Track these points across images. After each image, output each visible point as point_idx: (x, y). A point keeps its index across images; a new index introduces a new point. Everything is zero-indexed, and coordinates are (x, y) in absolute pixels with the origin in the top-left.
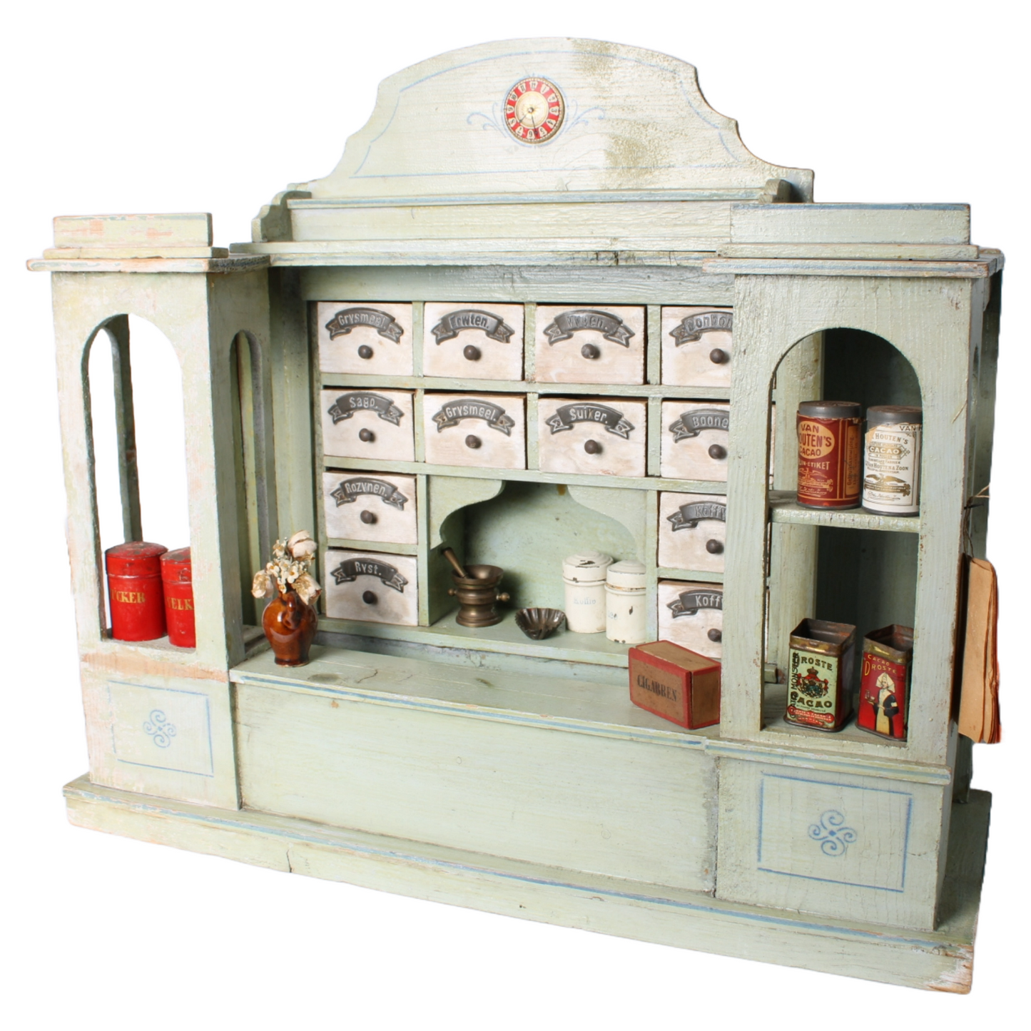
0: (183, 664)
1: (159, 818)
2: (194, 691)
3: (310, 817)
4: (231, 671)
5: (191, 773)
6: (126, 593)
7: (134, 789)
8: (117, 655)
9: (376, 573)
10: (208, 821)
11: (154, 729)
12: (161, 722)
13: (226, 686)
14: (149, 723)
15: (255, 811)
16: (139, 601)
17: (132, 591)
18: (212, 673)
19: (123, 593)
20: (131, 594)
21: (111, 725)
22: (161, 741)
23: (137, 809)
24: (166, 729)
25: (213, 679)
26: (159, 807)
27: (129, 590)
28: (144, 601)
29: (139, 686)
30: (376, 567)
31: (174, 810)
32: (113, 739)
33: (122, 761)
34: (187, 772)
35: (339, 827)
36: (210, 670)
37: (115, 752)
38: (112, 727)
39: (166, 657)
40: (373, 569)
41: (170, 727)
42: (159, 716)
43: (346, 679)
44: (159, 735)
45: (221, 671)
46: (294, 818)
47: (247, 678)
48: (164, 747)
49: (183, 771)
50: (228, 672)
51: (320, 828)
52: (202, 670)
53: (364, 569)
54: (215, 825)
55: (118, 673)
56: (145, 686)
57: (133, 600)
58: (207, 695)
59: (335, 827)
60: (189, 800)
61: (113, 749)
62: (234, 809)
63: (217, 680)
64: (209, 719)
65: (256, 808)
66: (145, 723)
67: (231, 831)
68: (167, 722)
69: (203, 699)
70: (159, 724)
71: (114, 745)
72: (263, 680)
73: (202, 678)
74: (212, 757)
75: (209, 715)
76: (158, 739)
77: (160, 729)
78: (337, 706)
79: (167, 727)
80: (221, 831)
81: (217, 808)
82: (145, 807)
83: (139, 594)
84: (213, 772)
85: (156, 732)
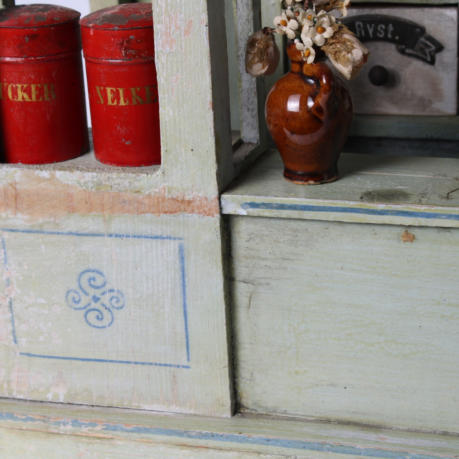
0: (139, 192)
1: (99, 438)
2: (159, 233)
3: (356, 418)
4: (224, 196)
5: (151, 364)
6: (25, 86)
7: (50, 397)
8: (18, 187)
9: (390, 36)
10: (189, 436)
11: (85, 300)
12: (98, 288)
13: (216, 221)
14: (76, 292)
15: (260, 416)
16: (47, 98)
17: (34, 83)
18: (189, 202)
19: (19, 86)
20: (33, 87)
21: (8, 300)
22: (98, 317)
23: (62, 427)
24: (106, 299)
25: (193, 211)
26: (101, 422)
27: (30, 81)
28: (54, 96)
29: (59, 234)
30: (391, 28)
31: (127, 425)
32: (13, 322)
33: (29, 355)
34: (143, 364)
35: (408, 431)
36: (187, 198)
37: (15, 341)
38: (10, 303)
39: (108, 183)
40: (386, 31)
41: (115, 294)
42: (94, 279)
43: (423, 195)
44: (94, 310)
45: (206, 198)
46: (328, 421)
47: (253, 205)
48: (104, 327)
49: (136, 363)
50: (219, 198)
51: (381, 435)
52: (173, 199)
53: (371, 31)
54: (202, 442)
55: (19, 215)
56: (70, 233)
57: (38, 97)
58: (180, 239)
59: (403, 430)
60: (147, 407)
61: (11, 337)
62: (224, 416)
63: (199, 213)
64: (183, 276)
65: (260, 411)
66: (68, 292)
67: (230, 450)
68: (108, 287)
69: (173, 246)
70: (92, 292)
71: (13, 332)
72: (282, 207)
73: (171, 213)
74: (187, 337)
75: (183, 270)
76: (92, 316)
77: (96, 299)
78: (412, 239)
79: (108, 296)
80: (211, 451)
81: (195, 415)
82: (75, 423)
83: (46, 87)
84: (188, 359)
85: (89, 304)
